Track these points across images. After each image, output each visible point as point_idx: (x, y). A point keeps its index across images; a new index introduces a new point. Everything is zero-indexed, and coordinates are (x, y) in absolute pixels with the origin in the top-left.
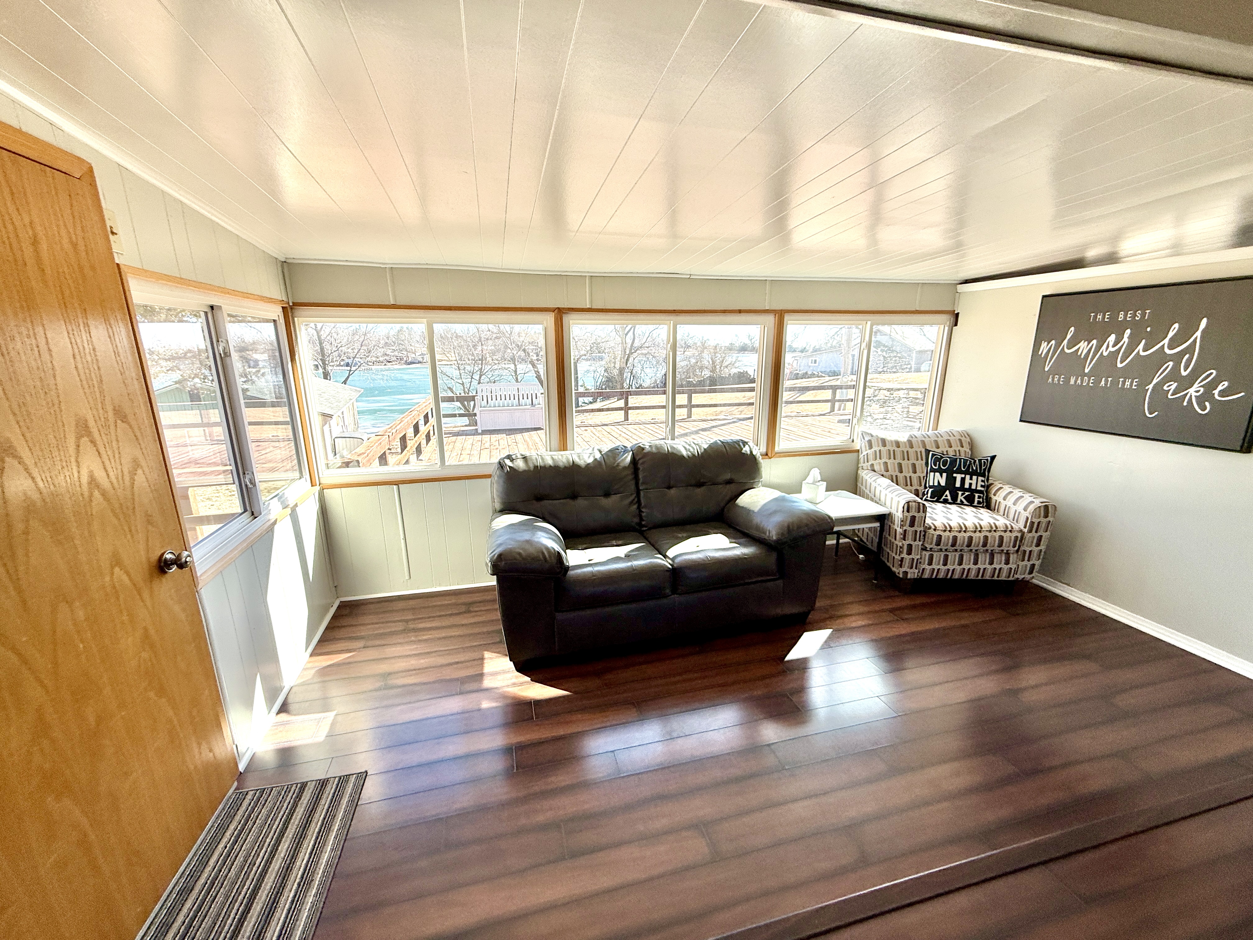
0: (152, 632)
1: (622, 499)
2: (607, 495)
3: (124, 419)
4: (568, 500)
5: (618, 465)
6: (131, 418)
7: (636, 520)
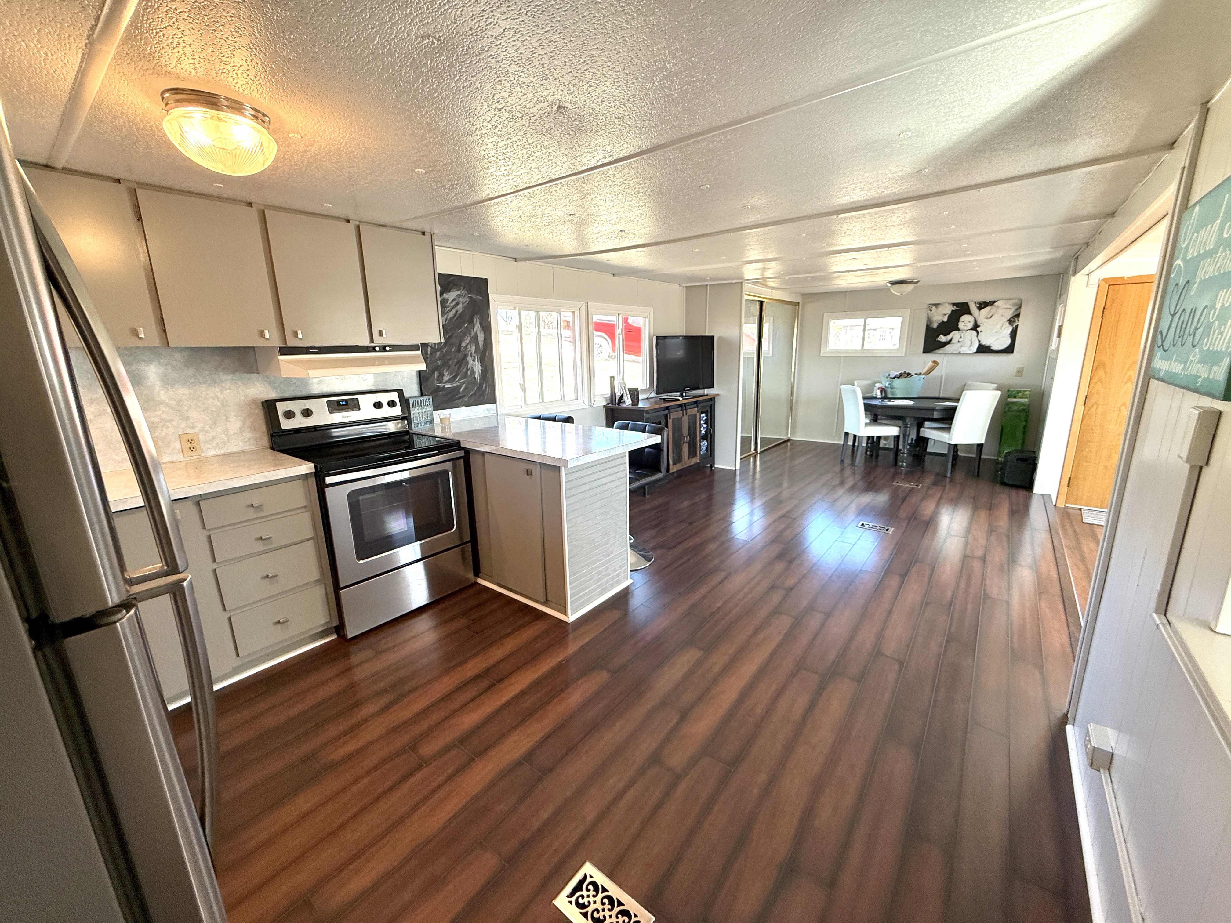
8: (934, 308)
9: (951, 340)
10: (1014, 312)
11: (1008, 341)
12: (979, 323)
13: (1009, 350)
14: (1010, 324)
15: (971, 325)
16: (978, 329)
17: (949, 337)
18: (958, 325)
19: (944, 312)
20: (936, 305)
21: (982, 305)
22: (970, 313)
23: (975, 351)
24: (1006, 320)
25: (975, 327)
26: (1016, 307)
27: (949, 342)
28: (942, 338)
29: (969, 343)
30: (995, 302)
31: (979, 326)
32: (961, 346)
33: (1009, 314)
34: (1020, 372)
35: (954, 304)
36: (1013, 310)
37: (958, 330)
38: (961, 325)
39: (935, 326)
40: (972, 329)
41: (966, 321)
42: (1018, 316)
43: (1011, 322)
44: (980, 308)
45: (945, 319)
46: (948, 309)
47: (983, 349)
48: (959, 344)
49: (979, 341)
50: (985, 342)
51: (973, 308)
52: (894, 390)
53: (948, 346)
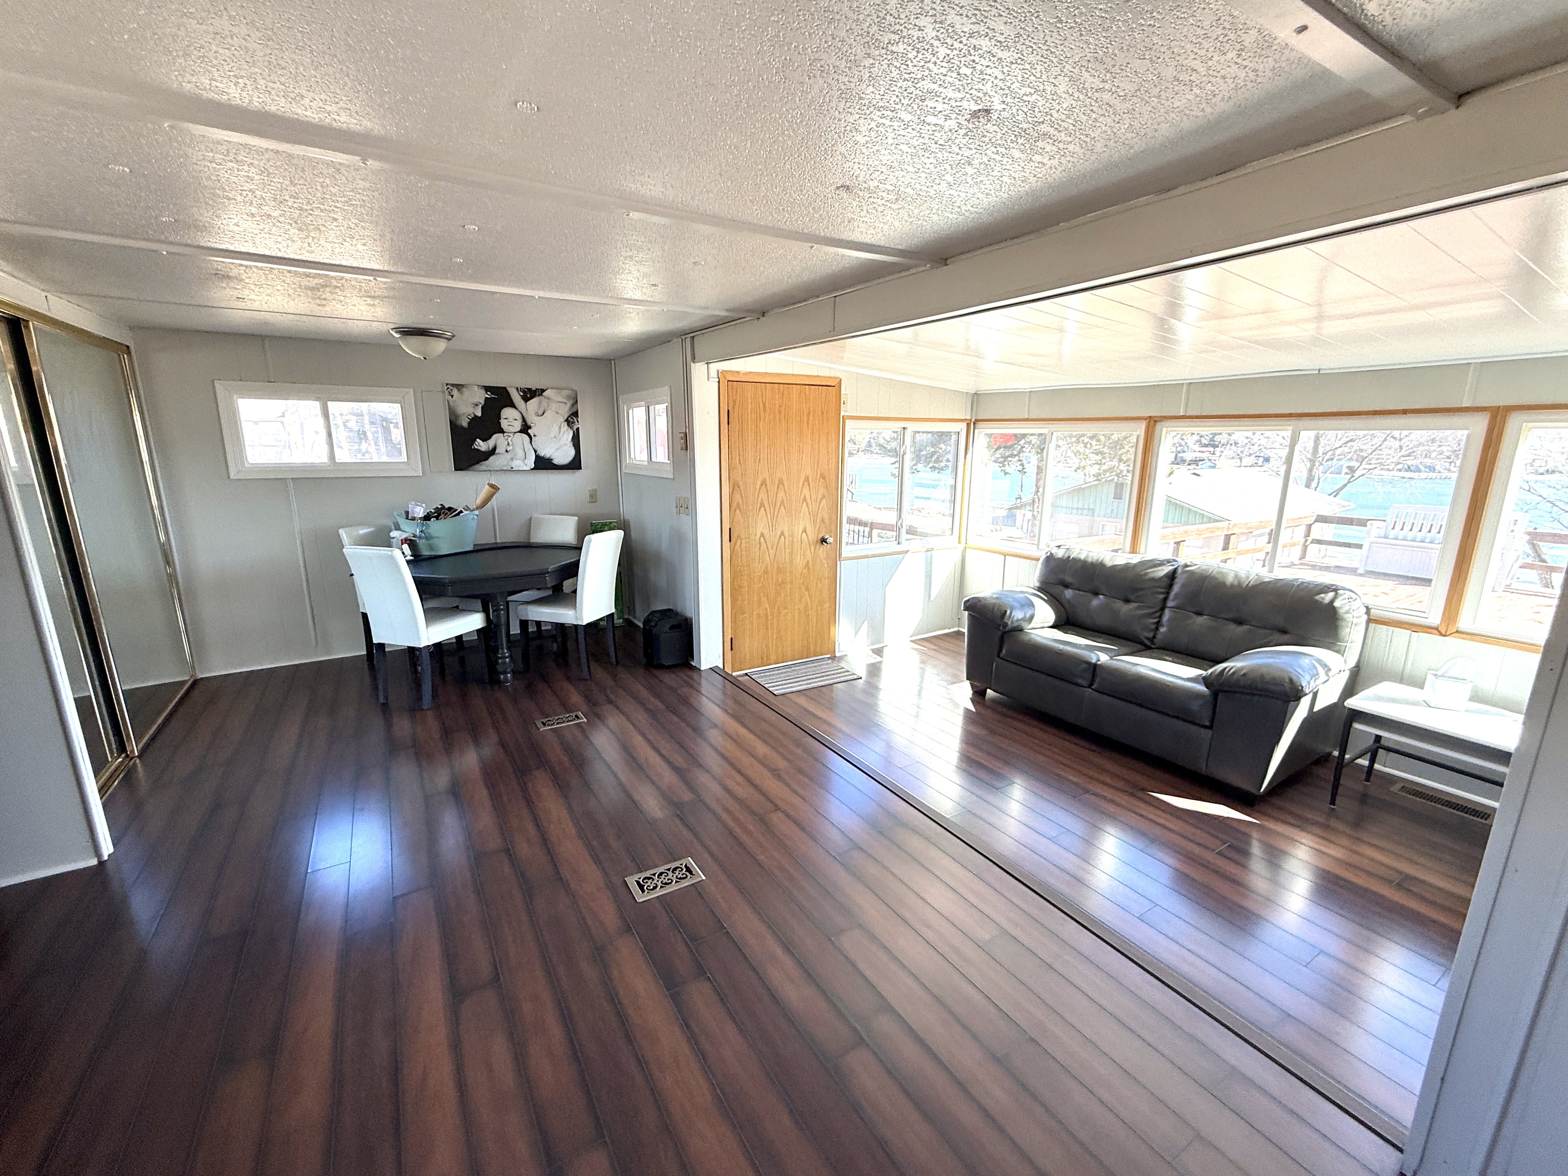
0: (810, 564)
1: (1138, 608)
2: (1127, 601)
3: (824, 478)
4: (1089, 594)
5: (1146, 574)
6: (827, 479)
7: (1151, 635)
8: (455, 392)
9: (495, 449)
10: (570, 409)
11: (572, 452)
12: (529, 423)
13: (575, 464)
14: (568, 425)
15: (518, 426)
16: (529, 431)
17: (491, 443)
18: (500, 423)
19: (475, 401)
20: (459, 387)
21: (529, 394)
22: (513, 406)
23: (533, 466)
24: (563, 420)
25: (525, 429)
26: (572, 401)
27: (493, 452)
28: (481, 445)
29: (520, 453)
30: (543, 391)
31: (530, 427)
32: (512, 459)
33: (565, 411)
34: (593, 497)
35: (487, 389)
36: (569, 405)
37: (502, 431)
38: (504, 424)
39: (465, 423)
40: (521, 431)
41: (509, 418)
42: (575, 414)
43: (570, 422)
44: (526, 399)
45: (479, 414)
46: (481, 397)
47: (543, 464)
48: (509, 456)
49: (536, 452)
50: (545, 452)
51: (516, 397)
52: (435, 541)
53: (492, 458)
